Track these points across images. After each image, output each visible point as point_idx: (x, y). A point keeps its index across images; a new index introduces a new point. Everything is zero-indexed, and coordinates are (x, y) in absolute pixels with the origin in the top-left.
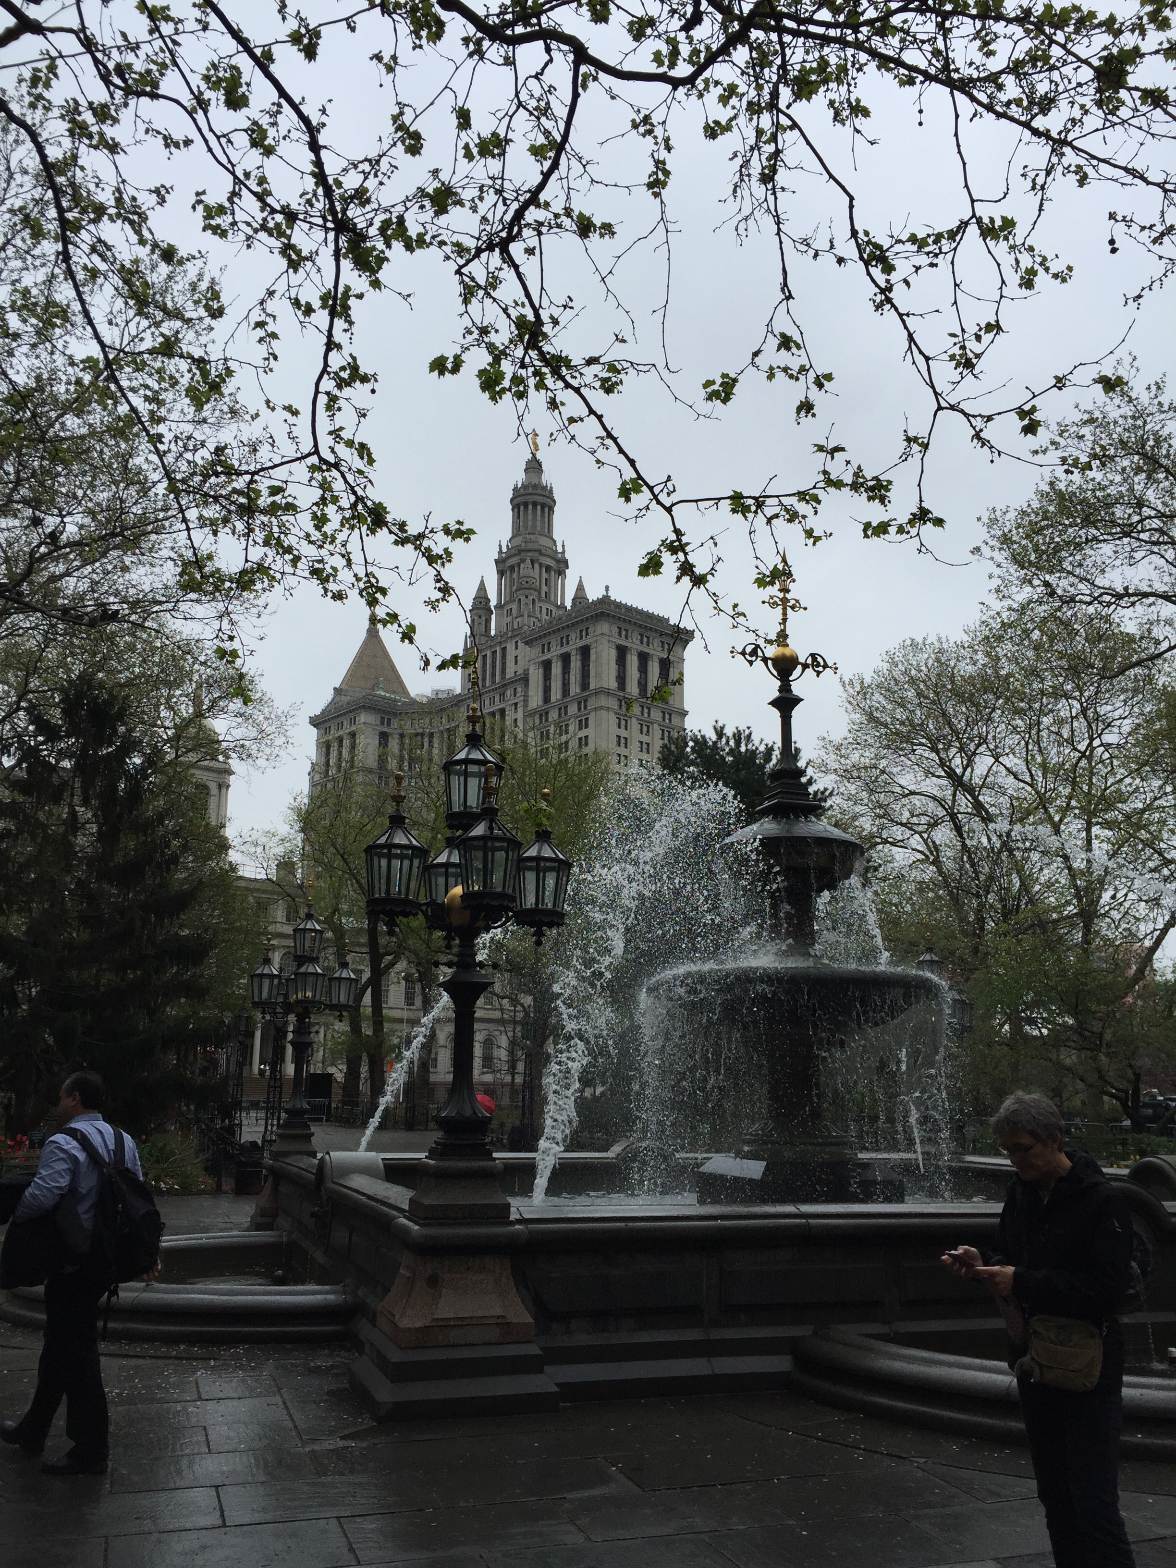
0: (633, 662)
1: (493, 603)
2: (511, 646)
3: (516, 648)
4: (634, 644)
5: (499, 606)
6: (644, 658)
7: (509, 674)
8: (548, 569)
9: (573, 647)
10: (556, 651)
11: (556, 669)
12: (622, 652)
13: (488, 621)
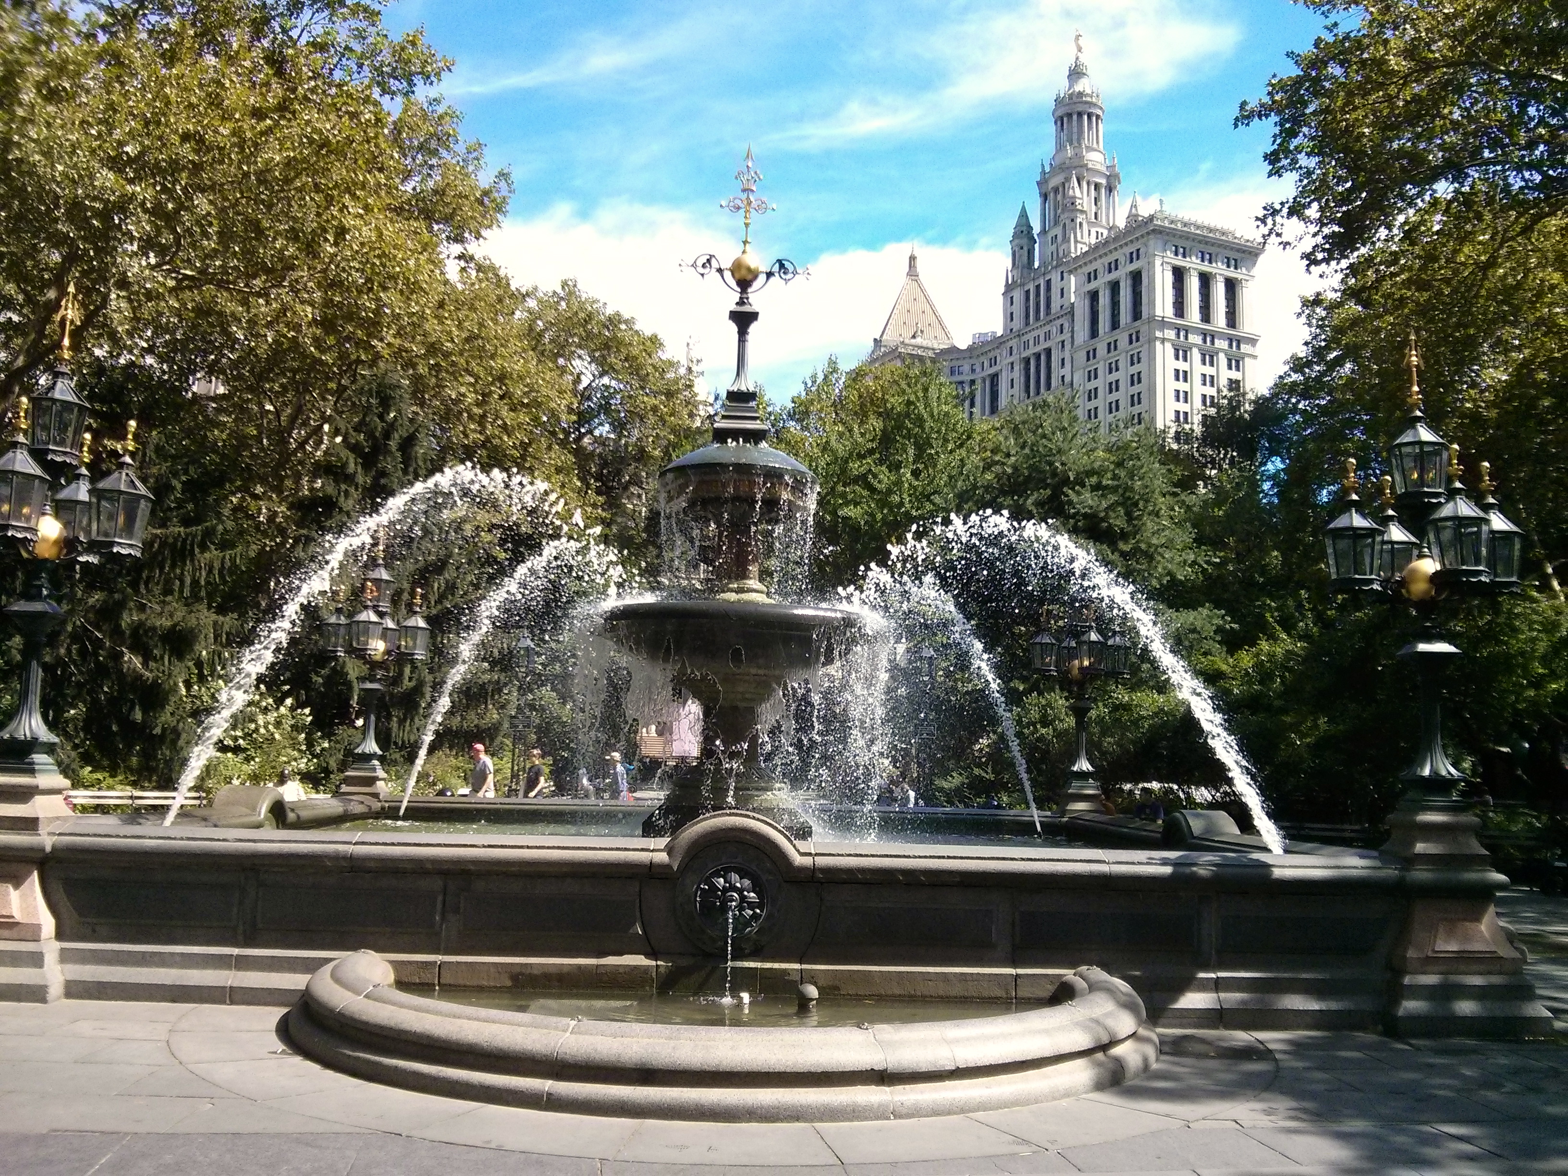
0: (1193, 285)
2: (1055, 277)
3: (1062, 279)
4: (1193, 262)
5: (1043, 232)
6: (1205, 280)
7: (1055, 307)
8: (1097, 186)
9: (1121, 274)
10: (1104, 279)
11: (1104, 300)
12: (1179, 274)
13: (1031, 252)
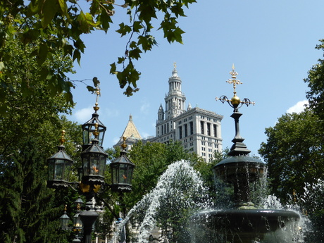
0: (206, 126)
1: (164, 111)
2: (170, 123)
3: (172, 123)
4: (205, 120)
5: (166, 111)
6: (209, 124)
7: (170, 130)
8: (180, 100)
9: (188, 122)
10: (183, 123)
11: (183, 129)
12: (202, 123)
13: (163, 116)
